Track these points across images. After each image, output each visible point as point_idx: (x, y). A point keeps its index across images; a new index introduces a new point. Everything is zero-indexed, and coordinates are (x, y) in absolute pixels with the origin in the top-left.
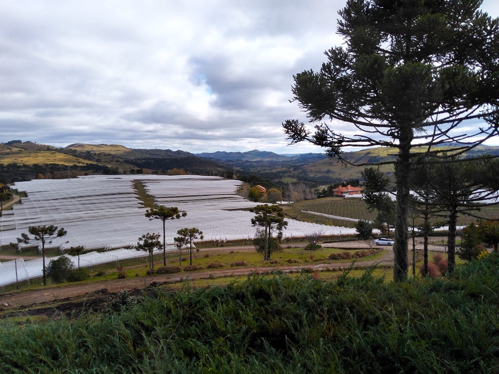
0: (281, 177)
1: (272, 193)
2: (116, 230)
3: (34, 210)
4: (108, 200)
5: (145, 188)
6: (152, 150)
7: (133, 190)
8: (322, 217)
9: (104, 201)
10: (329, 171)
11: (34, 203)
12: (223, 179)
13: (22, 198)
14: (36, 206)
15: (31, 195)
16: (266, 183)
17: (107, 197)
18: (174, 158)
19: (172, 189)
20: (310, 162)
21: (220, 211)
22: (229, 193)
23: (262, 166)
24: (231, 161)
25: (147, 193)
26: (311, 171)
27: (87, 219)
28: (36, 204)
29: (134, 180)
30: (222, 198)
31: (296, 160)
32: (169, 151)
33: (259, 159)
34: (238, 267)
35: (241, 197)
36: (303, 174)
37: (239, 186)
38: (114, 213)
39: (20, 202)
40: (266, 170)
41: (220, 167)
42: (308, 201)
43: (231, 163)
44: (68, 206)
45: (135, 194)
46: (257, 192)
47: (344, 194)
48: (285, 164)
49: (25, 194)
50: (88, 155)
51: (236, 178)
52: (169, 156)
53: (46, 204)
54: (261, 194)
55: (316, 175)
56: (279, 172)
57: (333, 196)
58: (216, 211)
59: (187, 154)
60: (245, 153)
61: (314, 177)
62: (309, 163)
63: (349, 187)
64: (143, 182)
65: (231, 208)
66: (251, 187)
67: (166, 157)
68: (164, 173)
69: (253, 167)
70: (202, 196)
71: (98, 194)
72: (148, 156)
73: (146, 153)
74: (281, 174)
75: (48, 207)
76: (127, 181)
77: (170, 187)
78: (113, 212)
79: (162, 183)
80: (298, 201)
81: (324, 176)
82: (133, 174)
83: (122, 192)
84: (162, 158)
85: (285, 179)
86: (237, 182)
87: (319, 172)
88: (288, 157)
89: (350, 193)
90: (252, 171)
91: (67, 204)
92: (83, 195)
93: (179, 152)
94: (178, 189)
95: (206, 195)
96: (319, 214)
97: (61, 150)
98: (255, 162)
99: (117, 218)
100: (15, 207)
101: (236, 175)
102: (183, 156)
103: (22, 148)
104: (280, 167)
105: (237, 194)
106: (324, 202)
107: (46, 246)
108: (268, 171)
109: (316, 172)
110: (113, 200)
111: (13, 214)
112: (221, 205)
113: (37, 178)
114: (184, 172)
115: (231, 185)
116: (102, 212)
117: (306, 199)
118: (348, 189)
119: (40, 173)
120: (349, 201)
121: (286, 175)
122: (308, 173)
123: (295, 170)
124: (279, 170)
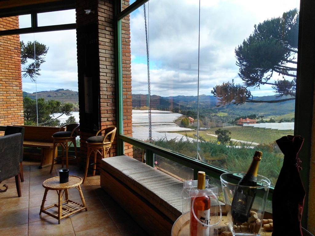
0: (217, 112)
47: (243, 124)
57: (236, 125)
67: (146, 99)
68: (138, 109)
73: (134, 97)
81: (247, 112)
85: (220, 114)
89: (248, 123)
109: (242, 109)
118: (246, 120)
120: (245, 128)
121: (221, 110)
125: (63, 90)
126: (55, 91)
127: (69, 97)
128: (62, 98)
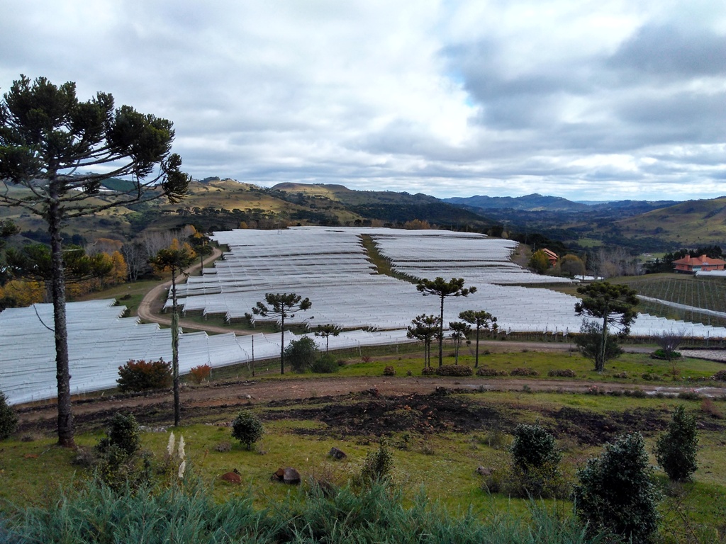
0: (576, 238)
1: (568, 262)
2: (344, 304)
3: (240, 270)
4: (331, 261)
5: (376, 246)
6: (382, 193)
7: (361, 249)
8: (659, 305)
9: (325, 262)
10: (658, 231)
11: (240, 260)
12: (487, 238)
13: (224, 253)
14: (242, 264)
15: (235, 249)
16: (556, 245)
17: (328, 256)
18: (412, 204)
19: (413, 250)
20: (627, 215)
21: (488, 285)
22: (498, 259)
23: (545, 219)
24: (495, 210)
25: (380, 253)
26: (628, 229)
27: (306, 285)
28: (242, 262)
29: (362, 234)
30: (489, 266)
31: (601, 211)
32: (405, 194)
33: (540, 209)
34: (562, 378)
35: (516, 265)
36: (614, 234)
37: (513, 248)
38: (340, 279)
39: (222, 258)
40: (551, 225)
41: (480, 219)
42: (630, 277)
43: (496, 214)
44: (281, 267)
45: (364, 254)
46: (543, 259)
47: (694, 270)
48: (583, 217)
49: (227, 248)
50: (301, 199)
51: (507, 236)
52: (406, 201)
53: (253, 262)
54: (550, 263)
55: (636, 236)
56: (573, 229)
57: (673, 271)
58: (482, 285)
59: (431, 199)
60: (518, 199)
61: (632, 239)
62: (624, 217)
63: (705, 259)
64: (373, 237)
65: (503, 282)
66: (532, 251)
67: (401, 203)
68: (400, 226)
69: (530, 221)
70: (458, 261)
71: (317, 251)
72: (377, 201)
73: (374, 197)
74: (577, 233)
75: (257, 266)
76: (352, 235)
77: (412, 246)
78: (338, 278)
79: (399, 240)
80: (611, 276)
81: (650, 238)
82: (359, 226)
83: (347, 250)
84: (395, 204)
85: (583, 241)
86: (509, 243)
87: (642, 231)
88: (588, 207)
89: (704, 267)
90: (529, 226)
91: (279, 263)
92: (299, 252)
93: (419, 196)
94: (422, 250)
95: (463, 261)
96: (652, 299)
97: (266, 192)
98: (533, 212)
99: (344, 287)
100: (218, 264)
101: (508, 232)
102: (424, 202)
103: (219, 187)
104: (575, 222)
105: (511, 261)
106: (659, 281)
107: (287, 321)
108: (555, 227)
109: (637, 230)
110: (336, 261)
111: (216, 273)
112: (488, 277)
113: (239, 227)
114: (429, 225)
115: (501, 247)
116: (324, 278)
117: (625, 275)
118: (701, 261)
119: (242, 220)
120: (704, 280)
121: (586, 233)
122: (622, 233)
123: (599, 226)
124: (573, 226)
125: (216, 179)
126: (202, 181)
127: (233, 196)
128: (218, 197)
